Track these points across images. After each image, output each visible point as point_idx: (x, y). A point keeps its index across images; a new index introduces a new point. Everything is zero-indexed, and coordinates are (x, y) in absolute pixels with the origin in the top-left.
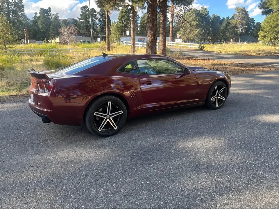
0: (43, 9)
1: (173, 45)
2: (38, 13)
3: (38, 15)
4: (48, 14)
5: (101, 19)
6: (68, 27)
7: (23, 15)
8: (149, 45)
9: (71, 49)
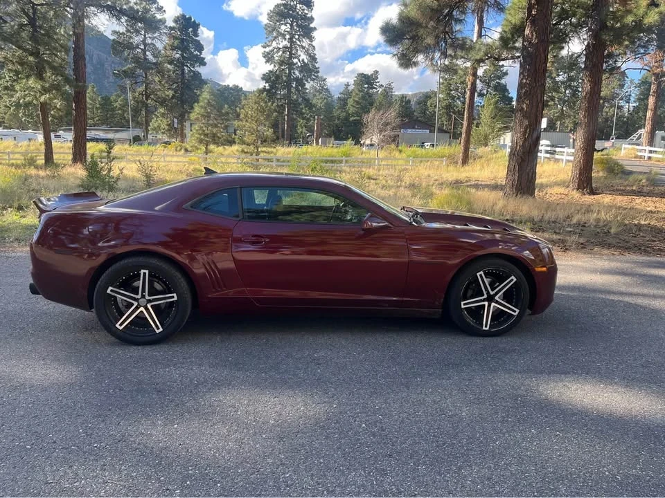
0: (363, 74)
1: (650, 155)
2: (352, 81)
3: (351, 87)
4: (372, 84)
5: (485, 92)
6: (381, 112)
7: (322, 87)
8: (516, 153)
9: (382, 159)
